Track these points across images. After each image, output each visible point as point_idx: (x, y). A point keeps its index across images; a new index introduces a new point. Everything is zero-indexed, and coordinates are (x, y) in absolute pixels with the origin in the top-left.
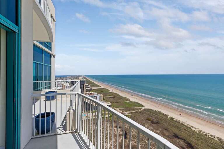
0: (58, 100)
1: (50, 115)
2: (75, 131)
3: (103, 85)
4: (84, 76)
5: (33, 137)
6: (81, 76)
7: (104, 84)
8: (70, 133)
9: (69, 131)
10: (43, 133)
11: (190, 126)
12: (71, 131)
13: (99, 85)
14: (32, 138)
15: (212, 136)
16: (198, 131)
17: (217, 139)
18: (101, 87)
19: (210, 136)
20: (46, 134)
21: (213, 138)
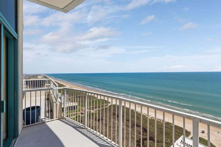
0: (27, 99)
1: (35, 109)
2: (61, 118)
3: (68, 85)
4: (44, 75)
5: (24, 126)
6: (40, 75)
7: (70, 83)
8: (57, 119)
9: (57, 118)
10: (33, 122)
11: (145, 115)
12: (58, 118)
13: (64, 85)
14: (23, 128)
15: (159, 120)
16: (151, 118)
17: (162, 122)
18: (65, 86)
19: (158, 120)
20: (36, 123)
21: (160, 121)
